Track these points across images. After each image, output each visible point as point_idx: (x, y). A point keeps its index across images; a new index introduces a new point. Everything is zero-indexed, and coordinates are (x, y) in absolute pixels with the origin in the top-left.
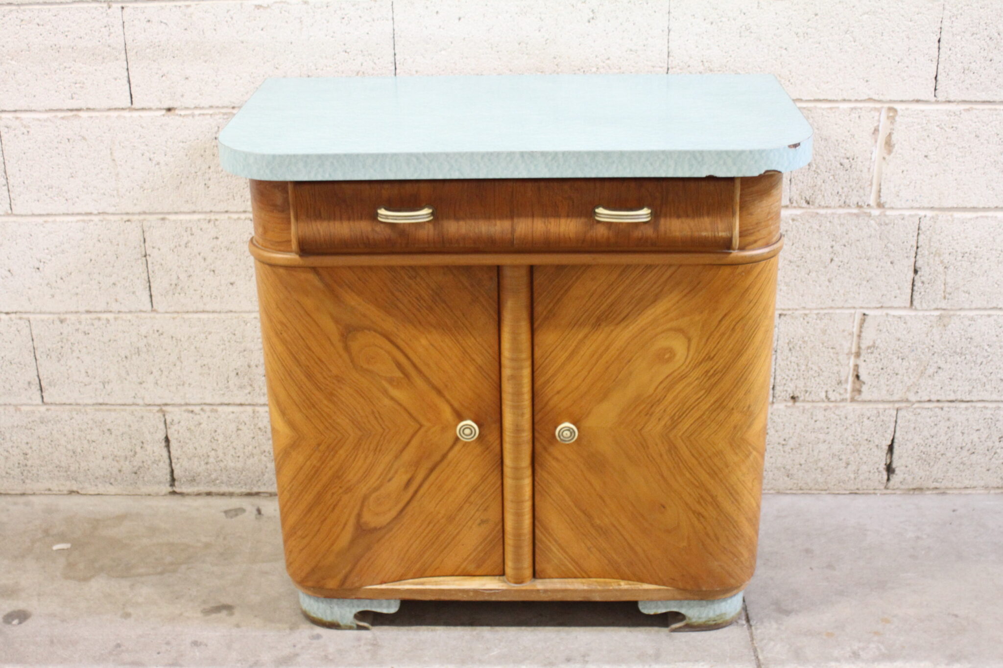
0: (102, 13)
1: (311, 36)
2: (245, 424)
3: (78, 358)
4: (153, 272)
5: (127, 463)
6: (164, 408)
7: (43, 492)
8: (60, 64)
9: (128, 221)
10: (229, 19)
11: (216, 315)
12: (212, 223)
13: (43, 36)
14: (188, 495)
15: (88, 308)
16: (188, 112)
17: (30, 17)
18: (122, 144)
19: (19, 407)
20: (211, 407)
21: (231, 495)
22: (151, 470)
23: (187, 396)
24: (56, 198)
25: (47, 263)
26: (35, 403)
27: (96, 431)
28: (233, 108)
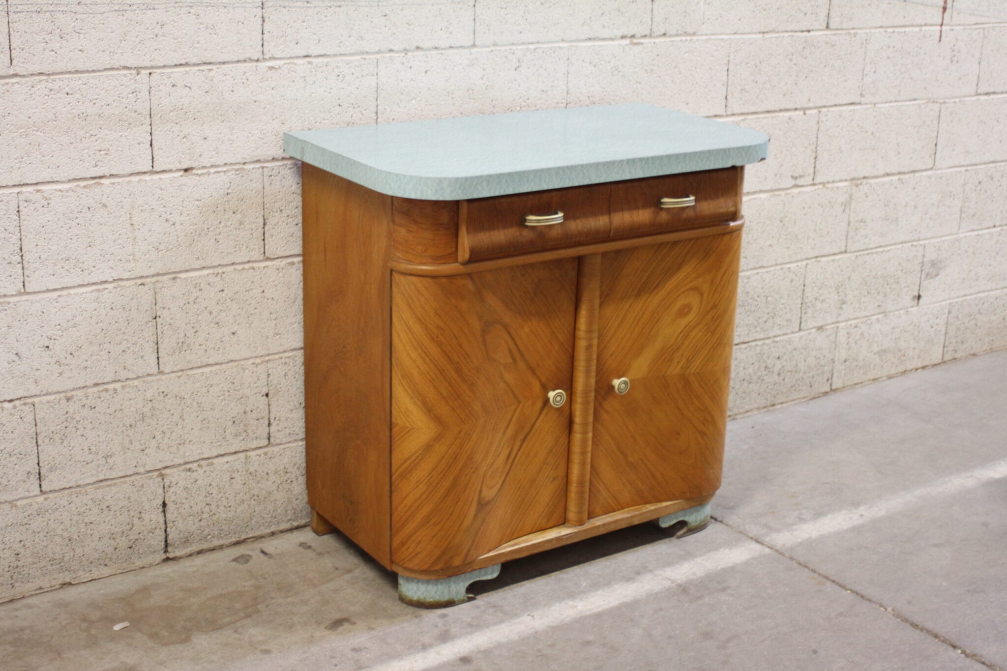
0: (131, 80)
1: (313, 93)
2: (238, 471)
3: (82, 435)
4: (162, 333)
5: (124, 538)
6: (163, 472)
7: (33, 593)
8: (87, 133)
9: (142, 284)
10: (246, 81)
11: (217, 367)
12: (219, 276)
13: (71, 105)
14: (180, 558)
15: (95, 381)
16: (205, 171)
17: (60, 87)
18: (142, 208)
19: (14, 502)
20: (207, 461)
21: (221, 547)
22: (146, 540)
23: (187, 454)
24: (72, 270)
25: (58, 340)
26: (32, 494)
27: (95, 510)
28: (244, 163)
